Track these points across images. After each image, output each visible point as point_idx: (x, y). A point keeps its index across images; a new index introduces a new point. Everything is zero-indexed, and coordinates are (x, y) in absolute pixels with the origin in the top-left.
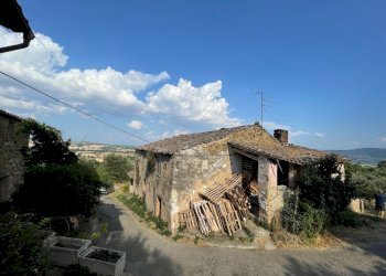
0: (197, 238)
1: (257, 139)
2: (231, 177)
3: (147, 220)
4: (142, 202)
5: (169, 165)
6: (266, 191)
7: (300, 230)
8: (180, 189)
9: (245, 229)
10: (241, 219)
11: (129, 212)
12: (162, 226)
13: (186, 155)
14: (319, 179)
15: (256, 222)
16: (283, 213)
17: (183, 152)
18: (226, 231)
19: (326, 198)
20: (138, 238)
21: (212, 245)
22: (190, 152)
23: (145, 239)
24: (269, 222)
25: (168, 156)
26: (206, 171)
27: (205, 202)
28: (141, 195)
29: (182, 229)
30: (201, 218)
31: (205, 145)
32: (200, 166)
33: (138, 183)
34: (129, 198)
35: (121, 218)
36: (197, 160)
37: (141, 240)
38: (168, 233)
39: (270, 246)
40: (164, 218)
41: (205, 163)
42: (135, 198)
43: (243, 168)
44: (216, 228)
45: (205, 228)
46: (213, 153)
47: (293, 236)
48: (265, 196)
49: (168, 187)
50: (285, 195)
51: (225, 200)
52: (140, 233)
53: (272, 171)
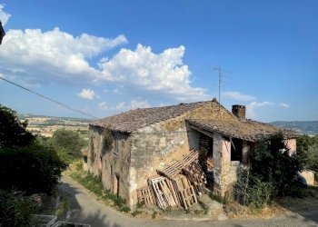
0: (155, 213)
1: (214, 115)
2: (188, 153)
3: (105, 198)
4: (99, 180)
5: (127, 143)
6: (220, 167)
7: (250, 201)
8: (138, 166)
9: (200, 203)
10: (197, 194)
11: (85, 191)
12: (120, 203)
13: (144, 133)
14: (268, 154)
15: (211, 196)
16: (236, 187)
17: (141, 130)
18: (183, 205)
19: (273, 171)
20: (97, 216)
21: (169, 219)
22: (148, 129)
23: (105, 216)
24: (223, 195)
25: (126, 135)
26: (163, 148)
27: (162, 178)
28: (97, 173)
29: (140, 205)
30: (159, 194)
31: (163, 123)
32: (158, 143)
33: (93, 160)
34: (84, 176)
35: (77, 196)
36: (155, 138)
37: (101, 217)
38: (127, 210)
39: (222, 217)
40: (122, 196)
41: (163, 140)
42: (90, 176)
43: (200, 144)
44: (173, 203)
45: (162, 204)
46: (171, 130)
47: (243, 207)
48: (219, 171)
49: (126, 164)
50: (238, 170)
51: (182, 176)
52: (99, 211)
53: (225, 148)
